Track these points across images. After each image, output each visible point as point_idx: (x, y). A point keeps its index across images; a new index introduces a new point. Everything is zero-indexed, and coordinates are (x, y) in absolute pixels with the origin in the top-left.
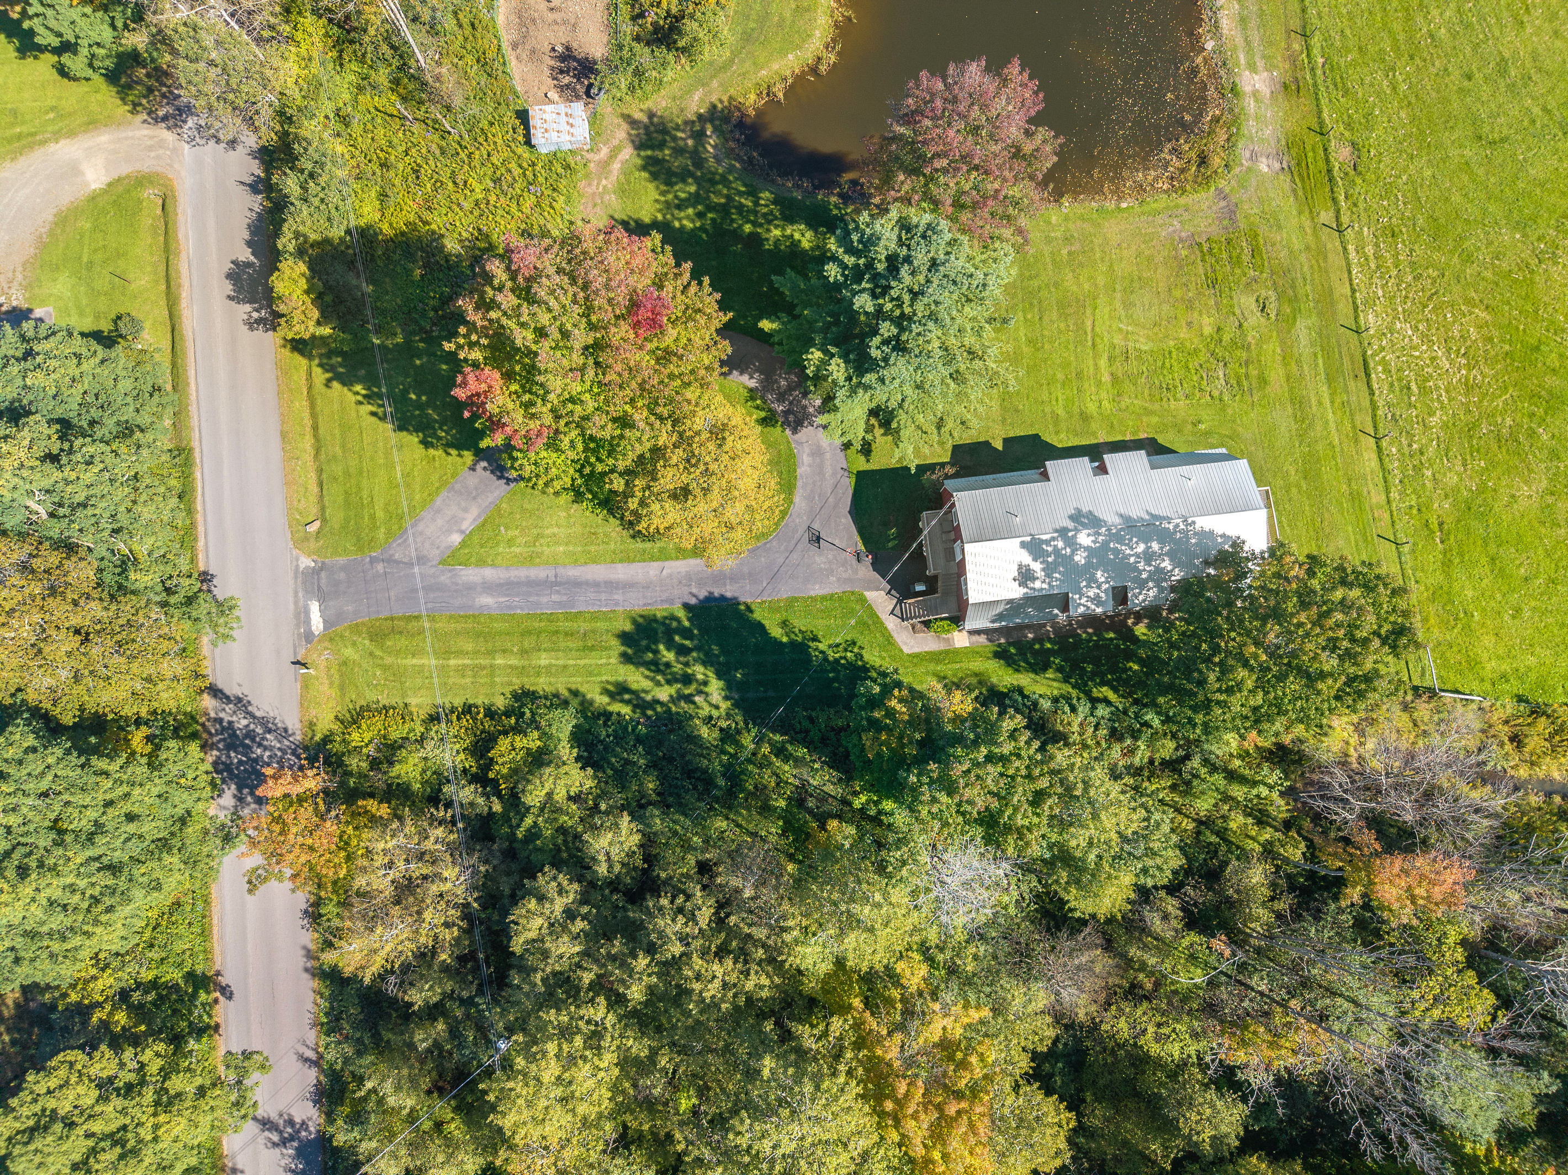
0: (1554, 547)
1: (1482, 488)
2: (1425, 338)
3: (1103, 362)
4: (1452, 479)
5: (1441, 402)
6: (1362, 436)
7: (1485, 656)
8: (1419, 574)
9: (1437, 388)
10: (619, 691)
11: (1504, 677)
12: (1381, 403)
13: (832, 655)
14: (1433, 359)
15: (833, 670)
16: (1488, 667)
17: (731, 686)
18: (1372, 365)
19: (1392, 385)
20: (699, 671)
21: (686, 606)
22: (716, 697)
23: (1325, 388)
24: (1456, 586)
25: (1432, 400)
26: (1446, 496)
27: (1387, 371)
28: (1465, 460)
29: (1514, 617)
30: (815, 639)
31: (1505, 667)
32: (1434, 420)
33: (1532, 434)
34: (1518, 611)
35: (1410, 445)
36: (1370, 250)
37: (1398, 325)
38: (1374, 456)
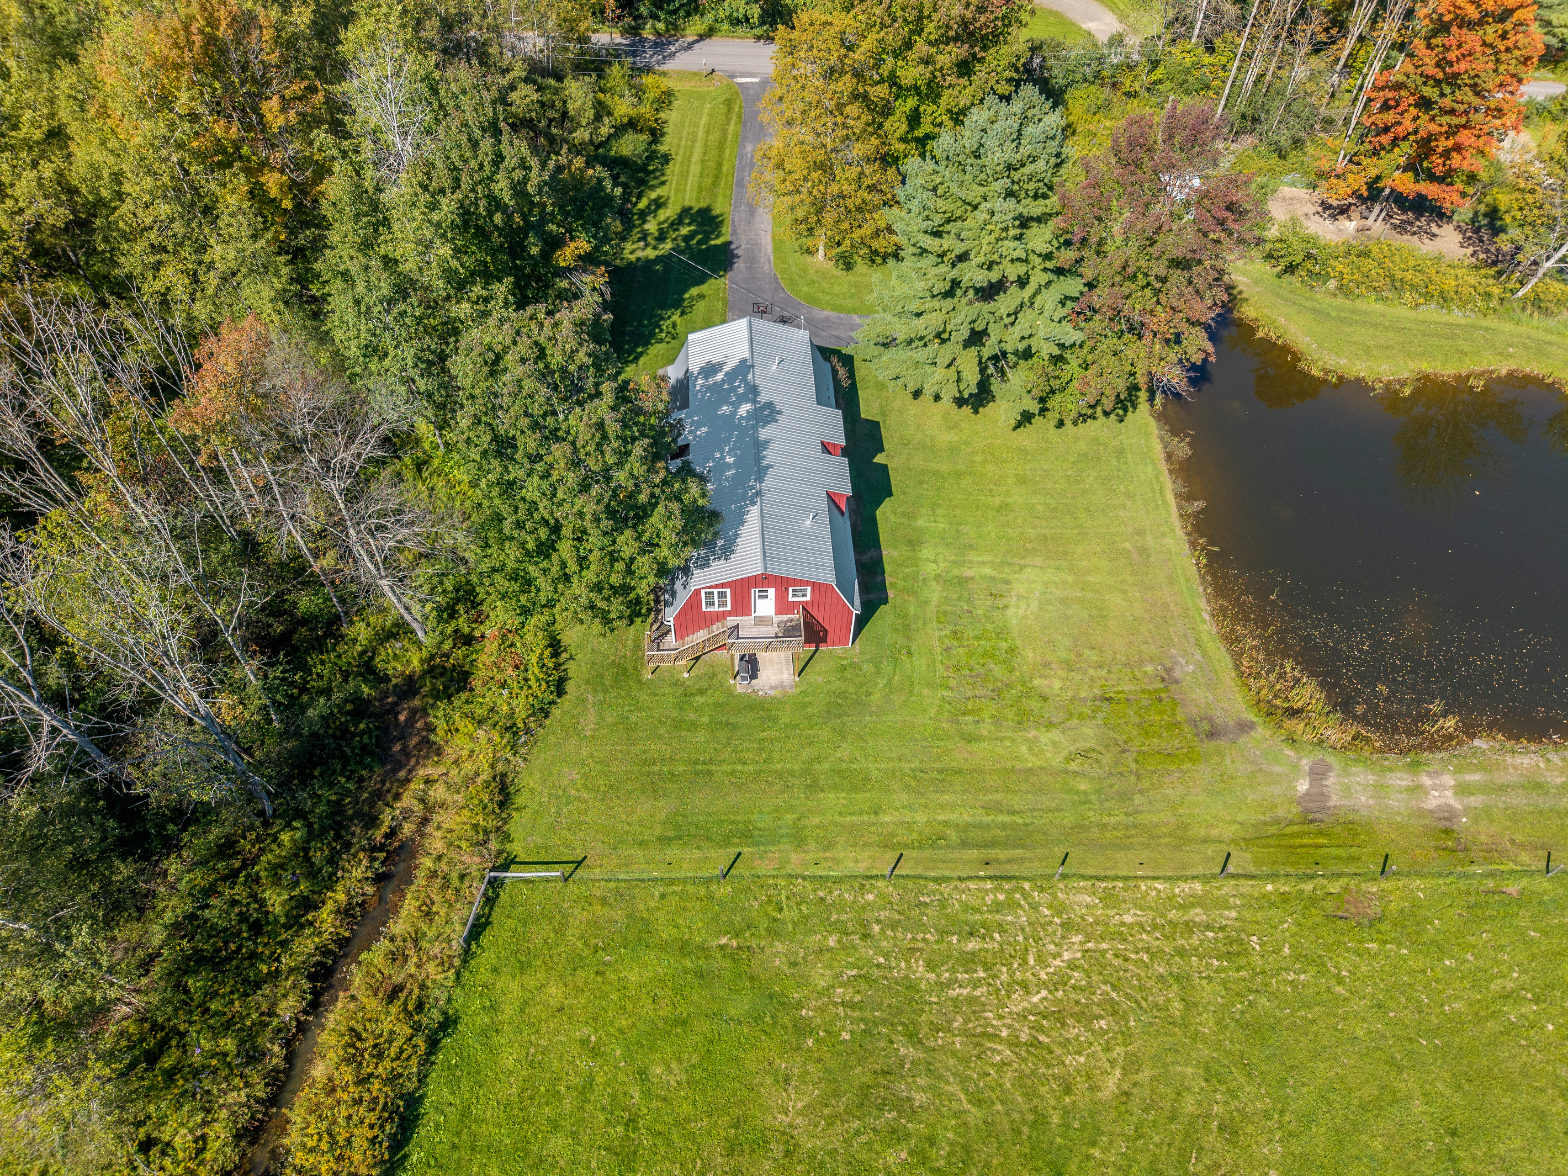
0: (691, 1137)
1: (802, 1029)
2: (1058, 982)
3: (988, 571)
4: (821, 976)
5: (949, 984)
6: (891, 856)
7: (531, 983)
8: (674, 901)
9: (976, 984)
10: (659, 204)
11: (494, 1008)
12: (945, 888)
13: (665, 325)
14: (1025, 986)
15: (650, 323)
16: (514, 986)
17: (649, 263)
18: (1007, 886)
19: (976, 910)
20: (667, 246)
21: (727, 244)
22: (640, 254)
23: (966, 818)
24: (650, 957)
25: (952, 970)
26: (794, 964)
27: (997, 907)
28: (852, 1006)
29: (584, 1042)
30: (683, 313)
31: (508, 1012)
32: (920, 970)
33: (896, 1135)
34: (595, 1052)
35: (878, 921)
36: (1197, 914)
37: (1077, 939)
38: (861, 868)
